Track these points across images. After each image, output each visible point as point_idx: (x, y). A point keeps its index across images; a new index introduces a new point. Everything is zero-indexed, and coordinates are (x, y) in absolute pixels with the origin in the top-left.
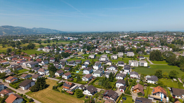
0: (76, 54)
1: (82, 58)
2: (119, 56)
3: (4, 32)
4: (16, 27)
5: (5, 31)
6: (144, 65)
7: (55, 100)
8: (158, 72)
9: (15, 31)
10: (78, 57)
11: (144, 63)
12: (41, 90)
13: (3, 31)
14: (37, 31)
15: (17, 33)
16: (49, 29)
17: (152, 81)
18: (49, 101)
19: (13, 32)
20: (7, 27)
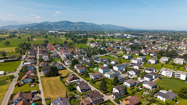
0: (114, 52)
1: (116, 57)
2: (161, 61)
3: (78, 28)
4: (88, 24)
5: (80, 26)
6: (180, 77)
7: (51, 87)
8: (183, 90)
9: (86, 26)
10: (112, 56)
11: (180, 75)
12: (52, 77)
13: (78, 26)
14: (105, 27)
15: (88, 28)
16: (116, 26)
17: (163, 98)
18: (47, 86)
19: (85, 27)
20: (82, 23)
